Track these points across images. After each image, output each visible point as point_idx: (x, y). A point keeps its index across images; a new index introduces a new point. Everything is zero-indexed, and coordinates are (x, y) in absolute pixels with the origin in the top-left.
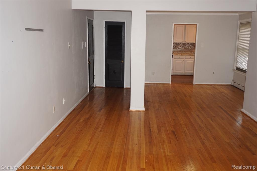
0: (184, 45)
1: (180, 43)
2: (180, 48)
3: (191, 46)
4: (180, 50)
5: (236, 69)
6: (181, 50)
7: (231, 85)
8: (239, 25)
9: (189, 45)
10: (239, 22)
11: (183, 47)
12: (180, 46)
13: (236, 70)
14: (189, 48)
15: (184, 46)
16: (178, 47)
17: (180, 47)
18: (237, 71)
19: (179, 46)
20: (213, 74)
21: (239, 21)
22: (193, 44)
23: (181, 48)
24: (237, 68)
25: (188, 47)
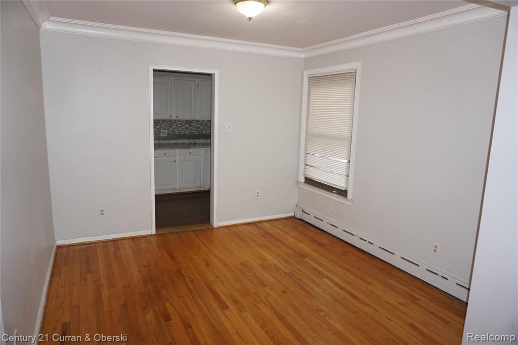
0: (172, 125)
1: (164, 121)
2: (164, 131)
3: (187, 126)
4: (164, 135)
5: (303, 180)
6: (166, 135)
7: (294, 217)
8: (306, 80)
9: (183, 125)
10: (306, 74)
11: (171, 129)
12: (164, 126)
13: (305, 182)
14: (185, 131)
15: (173, 127)
16: (160, 129)
17: (164, 129)
18: (307, 185)
19: (161, 126)
20: (258, 196)
21: (305, 72)
22: (193, 123)
23: (166, 131)
24: (306, 178)
25: (180, 129)
